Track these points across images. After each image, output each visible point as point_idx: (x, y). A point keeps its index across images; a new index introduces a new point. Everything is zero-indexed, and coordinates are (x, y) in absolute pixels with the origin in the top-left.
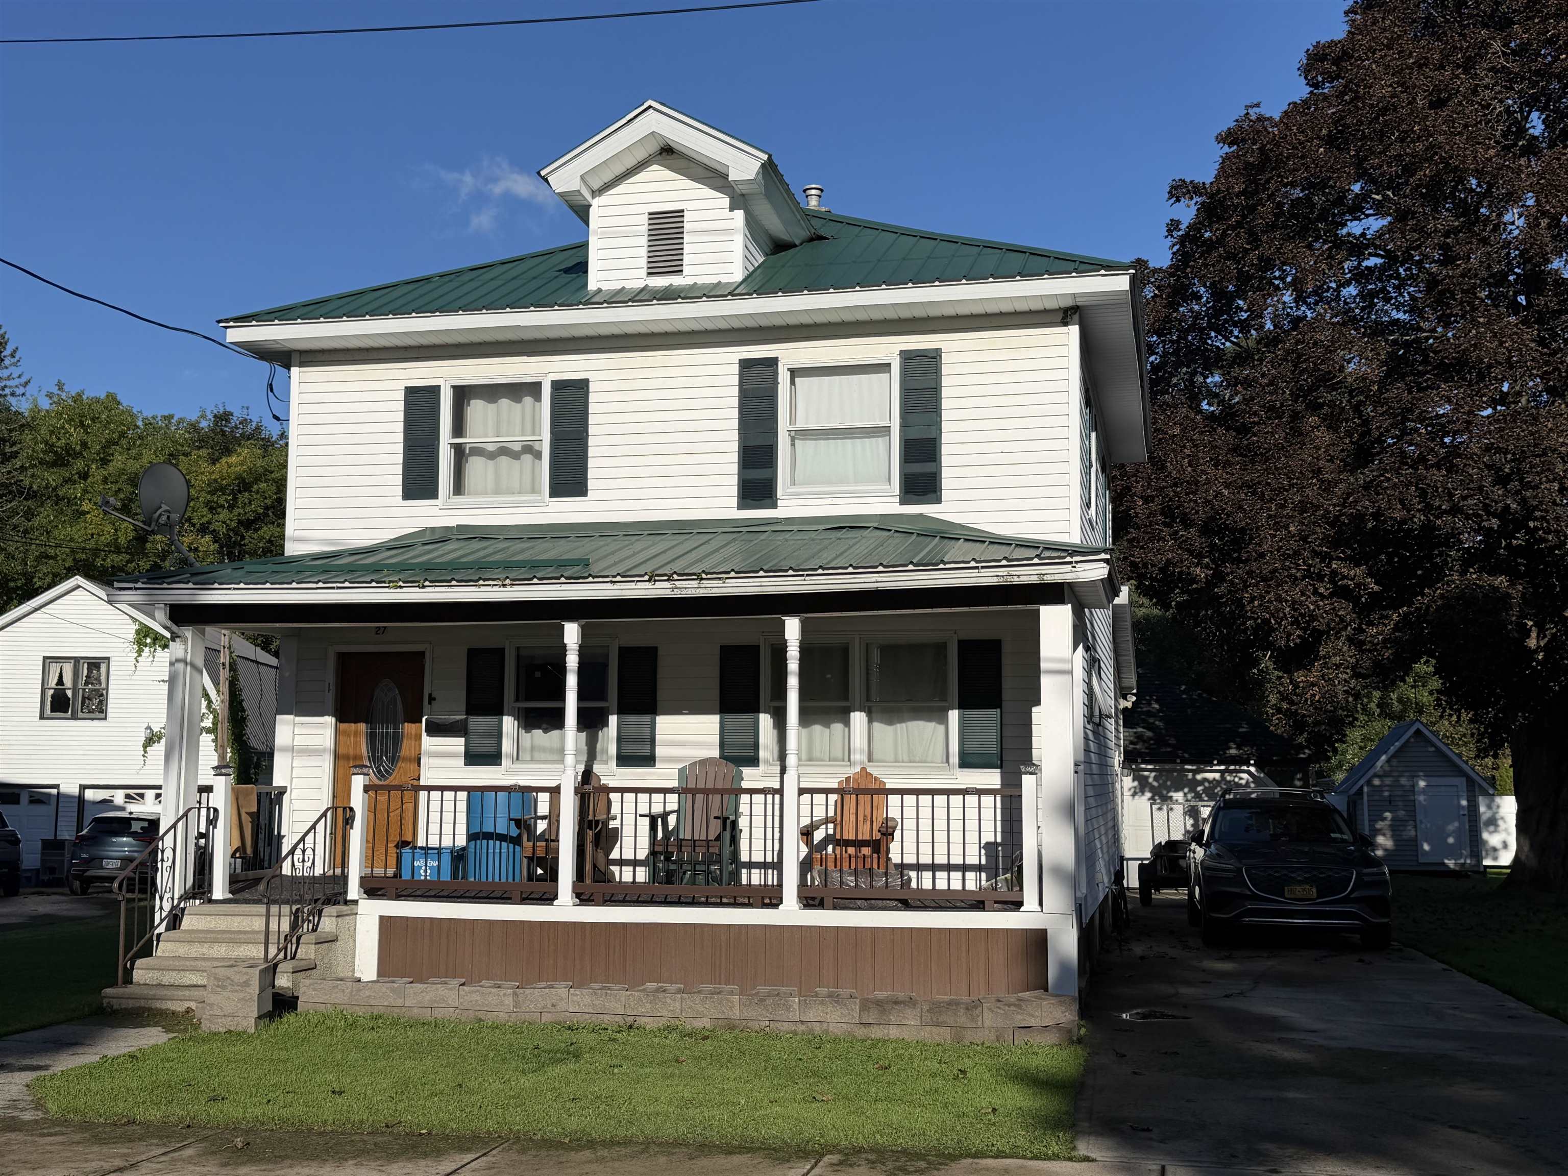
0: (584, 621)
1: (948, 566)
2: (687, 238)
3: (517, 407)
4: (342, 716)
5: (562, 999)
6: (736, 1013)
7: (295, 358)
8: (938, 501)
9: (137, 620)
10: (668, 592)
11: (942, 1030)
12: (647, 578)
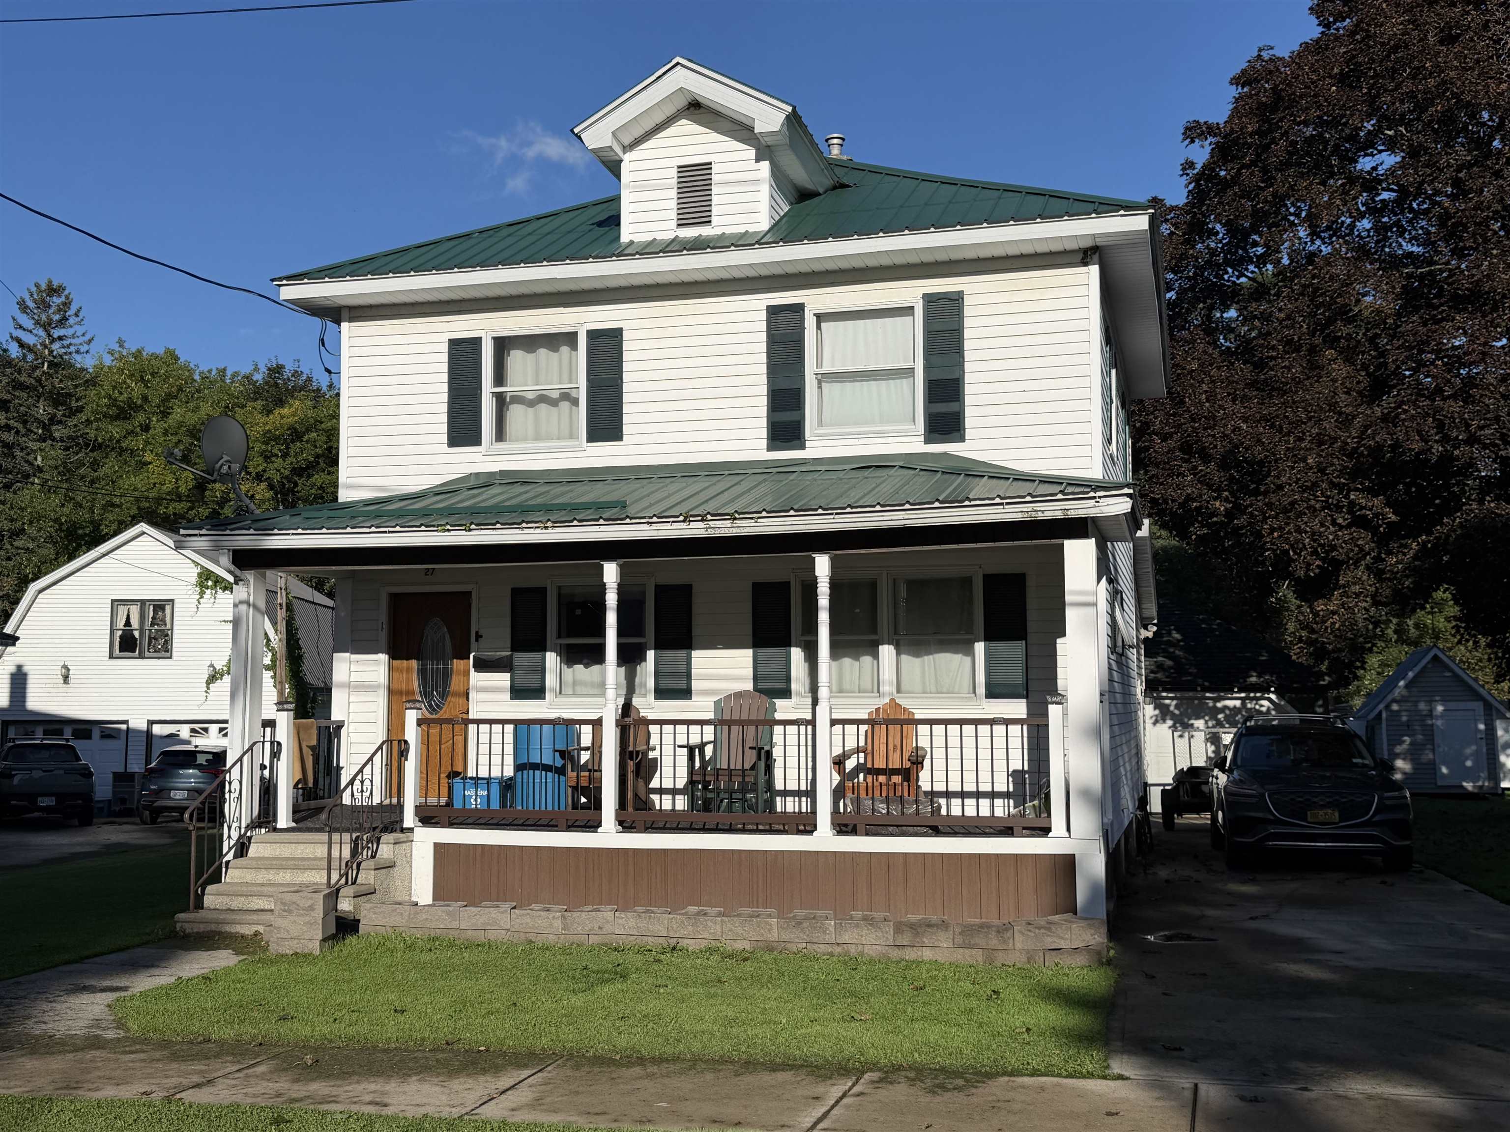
0: (622, 561)
1: (973, 503)
2: (715, 190)
3: (554, 356)
4: (396, 653)
5: (608, 922)
6: (774, 935)
7: (345, 314)
8: (962, 439)
9: (199, 564)
10: (703, 531)
11: (974, 952)
12: (681, 518)
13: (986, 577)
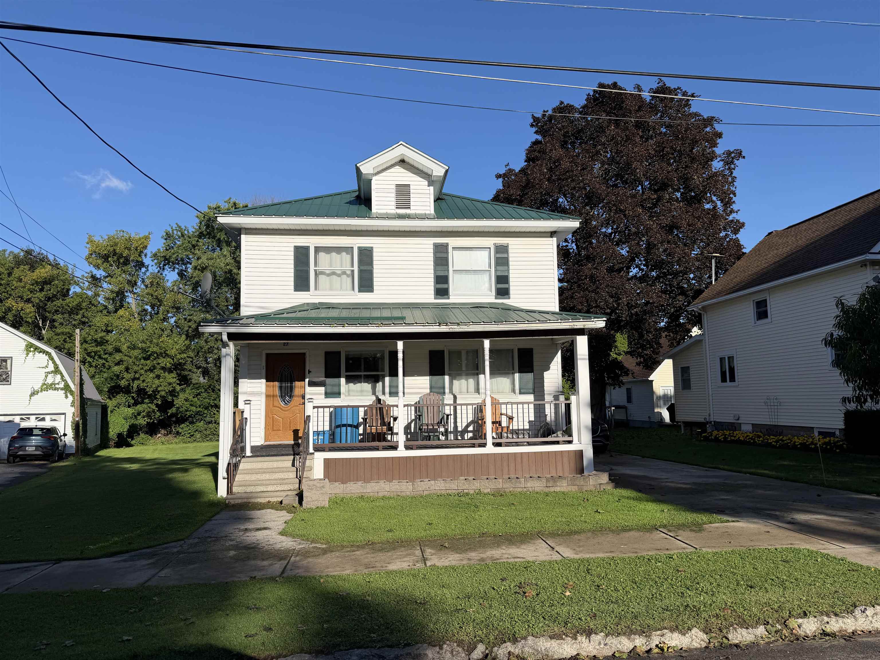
1: (551, 322)
2: (412, 195)
4: (268, 380)
6: (500, 486)
7: (243, 231)
8: (509, 298)
9: (26, 340)
10: (448, 329)
12: (438, 324)
13: (519, 349)
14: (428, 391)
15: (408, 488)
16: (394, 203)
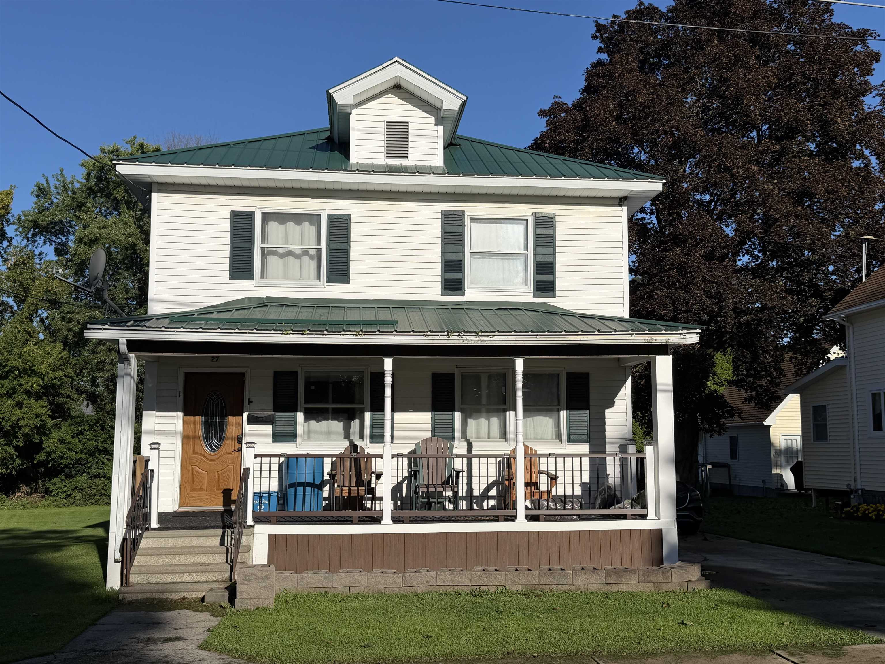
2: (410, 138)
4: (188, 411)
6: (536, 581)
7: (154, 187)
8: (554, 296)
10: (461, 342)
11: (649, 585)
12: (446, 333)
13: (567, 374)
14: (429, 434)
15: (395, 582)
16: (383, 150)
